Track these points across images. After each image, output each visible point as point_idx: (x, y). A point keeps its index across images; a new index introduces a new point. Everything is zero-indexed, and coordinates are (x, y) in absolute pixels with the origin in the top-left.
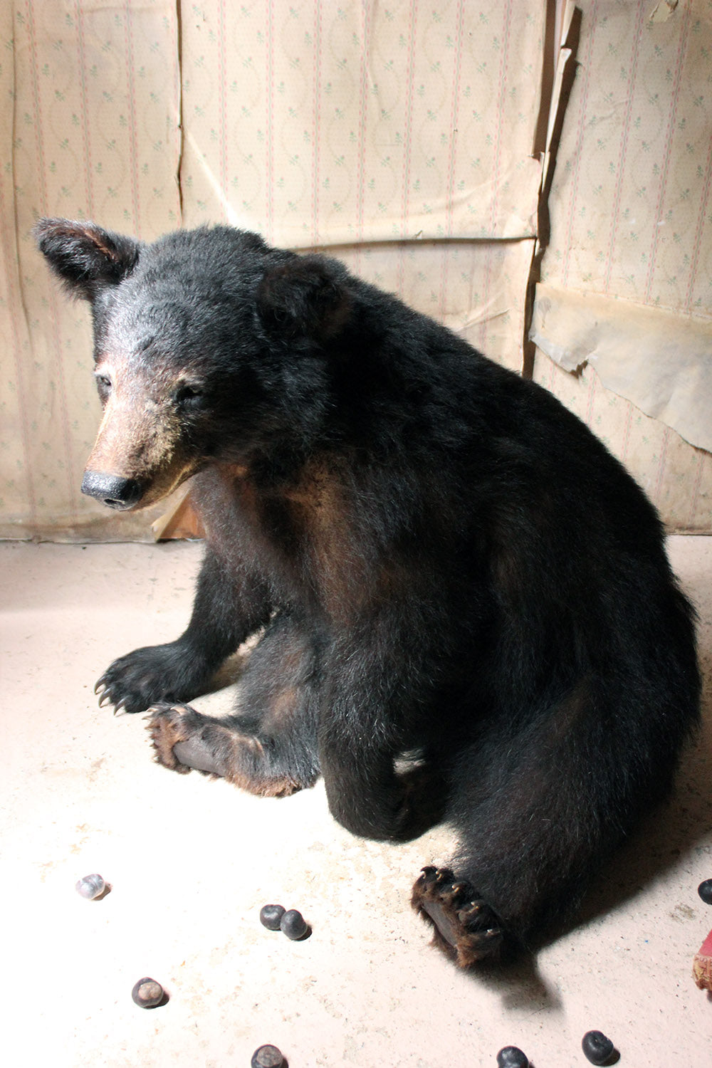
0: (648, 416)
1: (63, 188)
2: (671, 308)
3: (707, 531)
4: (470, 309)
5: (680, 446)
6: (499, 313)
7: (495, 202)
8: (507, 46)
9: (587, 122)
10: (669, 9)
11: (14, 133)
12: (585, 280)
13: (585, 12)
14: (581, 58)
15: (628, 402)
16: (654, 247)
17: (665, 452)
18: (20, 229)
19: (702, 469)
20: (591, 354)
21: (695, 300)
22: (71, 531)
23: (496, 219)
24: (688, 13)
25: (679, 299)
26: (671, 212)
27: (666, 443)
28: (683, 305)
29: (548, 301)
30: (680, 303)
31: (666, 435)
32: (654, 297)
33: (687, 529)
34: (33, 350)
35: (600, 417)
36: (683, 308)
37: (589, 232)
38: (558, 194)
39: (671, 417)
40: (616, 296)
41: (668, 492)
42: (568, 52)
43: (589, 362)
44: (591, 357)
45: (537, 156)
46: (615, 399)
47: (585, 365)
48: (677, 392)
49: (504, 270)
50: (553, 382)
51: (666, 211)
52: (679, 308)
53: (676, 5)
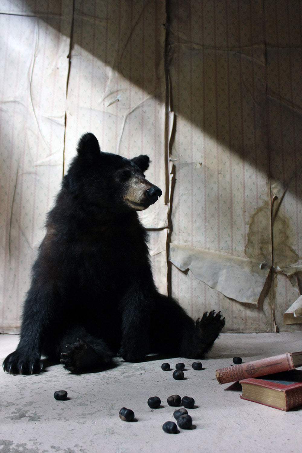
0: (211, 288)
1: (26, 213)
2: (213, 251)
3: (239, 331)
5: (224, 298)
6: (158, 253)
7: (155, 218)
8: (155, 175)
9: (180, 195)
10: (199, 165)
11: (14, 197)
12: (185, 242)
13: (177, 166)
14: (177, 177)
15: (204, 283)
16: (205, 231)
17: (219, 301)
19: (233, 307)
20: (190, 266)
21: (221, 248)
22: (15, 330)
23: (156, 223)
24: (205, 166)
25: (216, 248)
26: (209, 221)
27: (219, 298)
29: (174, 248)
30: (216, 249)
31: (218, 294)
32: (208, 247)
33: (232, 330)
34: (10, 263)
35: (195, 289)
37: (185, 227)
38: (174, 216)
39: (219, 288)
40: (196, 247)
42: (172, 175)
43: (190, 269)
44: (190, 267)
45: (166, 204)
46: (200, 282)
47: (188, 270)
48: (220, 279)
49: (159, 239)
50: (178, 276)
51: (207, 220)
52: (216, 250)
53: (201, 164)
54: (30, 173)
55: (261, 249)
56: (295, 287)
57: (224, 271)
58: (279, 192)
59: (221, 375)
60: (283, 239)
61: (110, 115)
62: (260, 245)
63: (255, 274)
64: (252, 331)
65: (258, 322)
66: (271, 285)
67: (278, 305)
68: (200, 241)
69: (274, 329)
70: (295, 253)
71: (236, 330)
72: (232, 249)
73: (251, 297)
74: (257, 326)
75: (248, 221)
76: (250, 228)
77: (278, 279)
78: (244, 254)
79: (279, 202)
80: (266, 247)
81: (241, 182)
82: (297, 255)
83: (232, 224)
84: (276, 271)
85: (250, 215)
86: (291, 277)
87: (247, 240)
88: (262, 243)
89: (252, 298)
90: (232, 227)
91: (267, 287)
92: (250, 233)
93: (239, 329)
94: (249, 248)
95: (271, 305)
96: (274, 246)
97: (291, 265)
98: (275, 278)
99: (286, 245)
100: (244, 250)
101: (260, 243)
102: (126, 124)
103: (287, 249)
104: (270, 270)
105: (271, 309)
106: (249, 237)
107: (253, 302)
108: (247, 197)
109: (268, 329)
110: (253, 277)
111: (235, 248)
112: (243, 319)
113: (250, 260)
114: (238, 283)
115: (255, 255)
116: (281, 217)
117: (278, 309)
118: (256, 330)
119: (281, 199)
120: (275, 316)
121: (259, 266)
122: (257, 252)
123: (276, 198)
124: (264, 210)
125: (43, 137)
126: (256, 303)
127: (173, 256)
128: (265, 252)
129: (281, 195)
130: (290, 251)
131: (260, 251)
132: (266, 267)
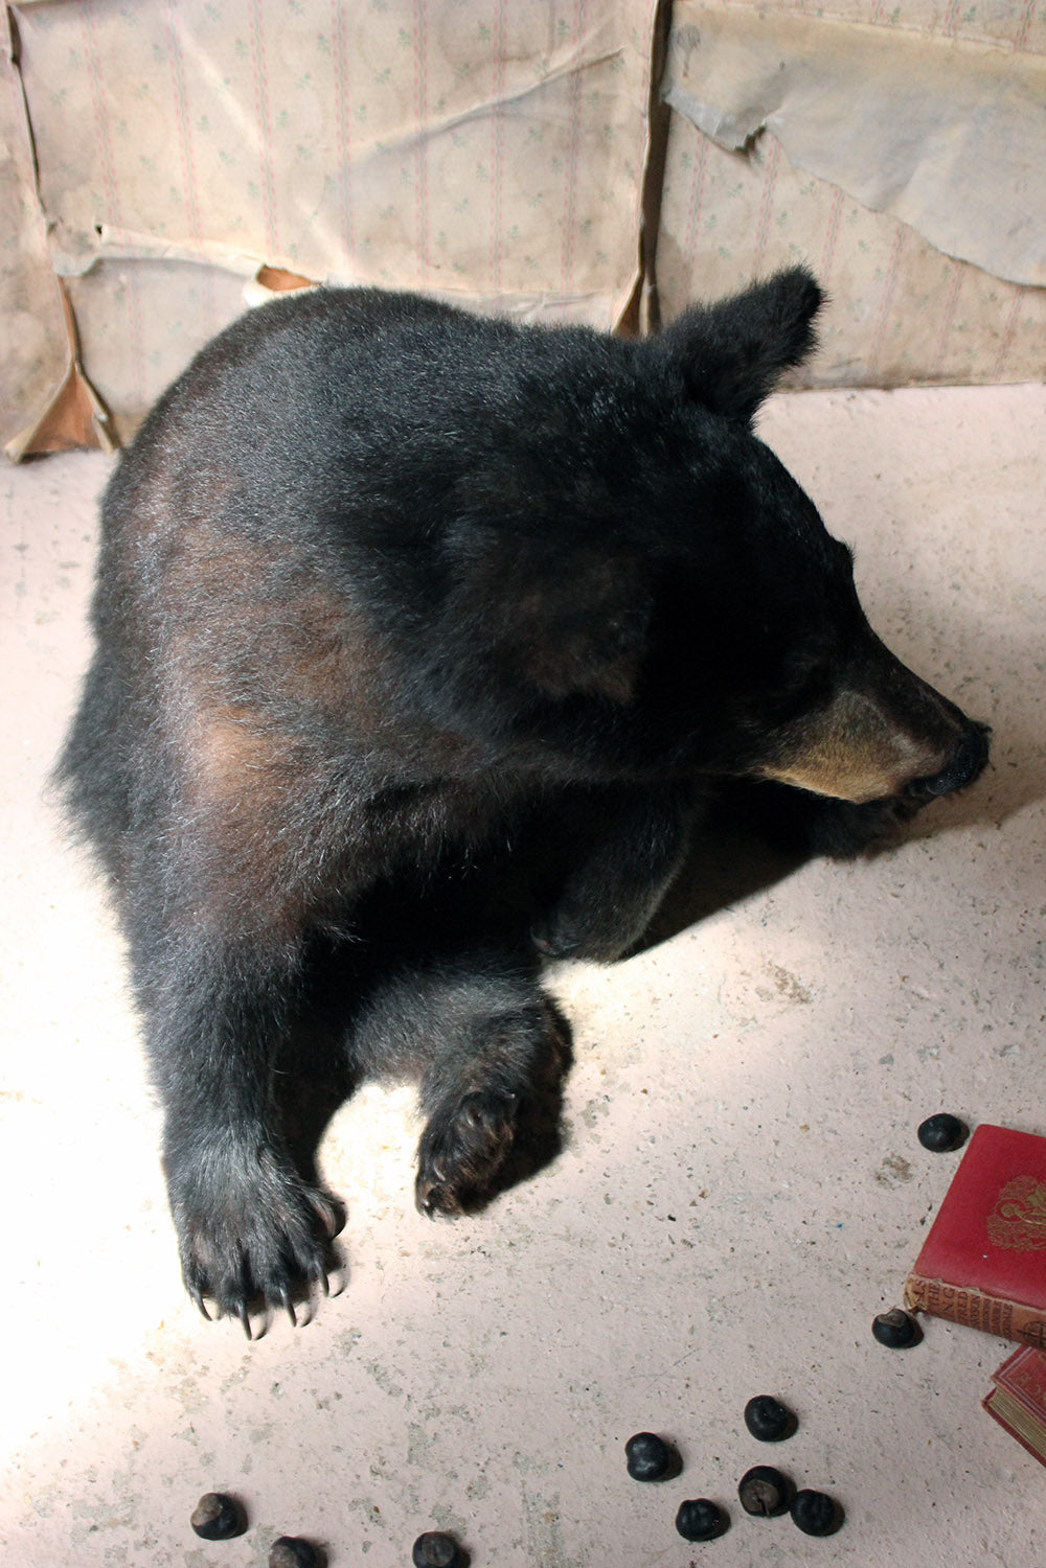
0: (870, 209)
2: (919, 28)
3: (964, 379)
4: (552, 47)
5: (922, 255)
6: (603, 55)
15: (835, 189)
17: (898, 263)
19: (959, 288)
20: (771, 116)
21: (965, 10)
25: (935, 9)
27: (899, 250)
28: (942, 22)
29: (695, 29)
30: (937, 18)
31: (900, 236)
33: (929, 378)
35: (784, 215)
36: (940, 27)
39: (909, 210)
41: (899, 325)
43: (769, 128)
44: (773, 120)
46: (812, 184)
47: (760, 135)
50: (703, 162)
52: (933, 26)
57: (958, 133)
71: (952, 376)
93: (966, 373)
112: (995, 334)
114: (1016, 191)
127: (685, 75)
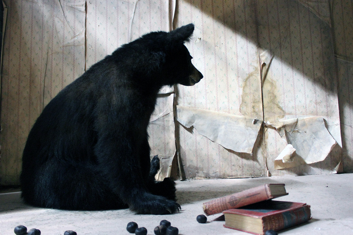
0: (212, 141)
1: (56, 86)
3: (237, 177)
4: (159, 113)
5: (223, 150)
6: (167, 114)
10: (199, 40)
11: (45, 73)
12: (189, 104)
15: (206, 138)
16: (206, 95)
17: (220, 152)
18: (45, 96)
19: (231, 158)
20: (193, 124)
21: (219, 108)
23: (164, 89)
24: (204, 41)
25: (215, 108)
26: (208, 85)
27: (219, 149)
28: (216, 110)
29: (180, 109)
31: (219, 147)
32: (208, 107)
33: (231, 176)
35: (199, 143)
37: (188, 92)
39: (219, 141)
40: (198, 108)
41: (223, 165)
43: (194, 126)
44: (194, 124)
46: (202, 137)
47: (192, 127)
48: (219, 134)
49: (167, 103)
50: (185, 133)
51: (207, 85)
52: (215, 110)
53: (200, 39)
54: (58, 53)
55: (253, 107)
56: (283, 138)
57: (223, 127)
58: (266, 59)
59: (207, 207)
60: (272, 98)
61: (123, 2)
62: (253, 104)
63: (249, 128)
64: (248, 176)
65: (253, 169)
66: (263, 137)
67: (269, 154)
68: (201, 103)
69: (267, 174)
70: (281, 110)
71: (235, 176)
72: (229, 109)
73: (247, 147)
74: (253, 171)
75: (242, 85)
76: (244, 90)
77: (268, 132)
78: (239, 112)
79: (267, 67)
80: (258, 105)
81: (234, 52)
82: (283, 111)
83: (228, 88)
84: (267, 125)
85: (243, 79)
86: (279, 130)
87: (241, 101)
88: (254, 102)
89: (247, 149)
90: (228, 90)
91: (260, 139)
92: (244, 94)
93: (237, 175)
94: (243, 107)
95: (263, 154)
96: (264, 104)
97: (279, 120)
98: (266, 131)
99: (274, 103)
100: (239, 109)
101: (252, 103)
102: (136, 9)
103: (275, 106)
104: (262, 124)
105: (264, 157)
106: (242, 98)
107: (248, 152)
108: (240, 65)
109: (261, 174)
110: (247, 131)
111: (232, 107)
112: (240, 167)
113: (245, 117)
114: (235, 136)
115: (248, 113)
116: (270, 80)
117: (269, 157)
118: (251, 175)
119: (268, 65)
120: (267, 163)
121: (252, 122)
122: (250, 110)
123: (264, 64)
124: (254, 75)
125: (68, 22)
126: (251, 152)
127: (180, 117)
128: (257, 110)
129: (269, 62)
130: (278, 109)
131: (252, 109)
132: (258, 122)
